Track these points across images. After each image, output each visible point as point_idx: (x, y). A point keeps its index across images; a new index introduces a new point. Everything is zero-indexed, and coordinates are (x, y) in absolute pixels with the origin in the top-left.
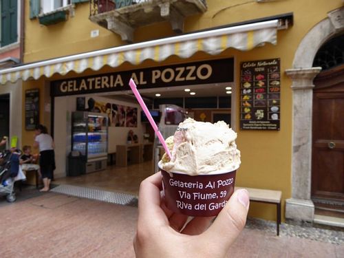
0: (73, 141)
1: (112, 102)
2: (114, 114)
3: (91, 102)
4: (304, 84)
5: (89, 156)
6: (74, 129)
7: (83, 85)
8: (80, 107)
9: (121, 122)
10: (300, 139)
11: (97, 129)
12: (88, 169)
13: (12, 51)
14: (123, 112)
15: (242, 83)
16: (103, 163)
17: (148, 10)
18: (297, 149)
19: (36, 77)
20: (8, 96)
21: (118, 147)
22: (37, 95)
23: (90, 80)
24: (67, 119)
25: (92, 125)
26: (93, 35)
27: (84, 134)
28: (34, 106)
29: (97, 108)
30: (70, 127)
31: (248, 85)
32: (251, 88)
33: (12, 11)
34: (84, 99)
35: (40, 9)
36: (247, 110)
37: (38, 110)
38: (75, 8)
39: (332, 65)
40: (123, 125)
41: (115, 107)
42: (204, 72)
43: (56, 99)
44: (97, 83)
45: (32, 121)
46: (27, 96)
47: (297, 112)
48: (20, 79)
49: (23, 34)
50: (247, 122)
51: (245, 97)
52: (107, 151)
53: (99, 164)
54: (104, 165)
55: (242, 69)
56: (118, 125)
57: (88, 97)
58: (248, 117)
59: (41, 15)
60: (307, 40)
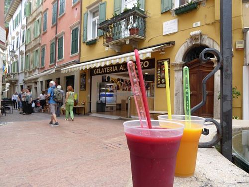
0: (100, 96)
1: (120, 78)
2: (121, 84)
3: (109, 78)
4: (178, 68)
5: (106, 103)
6: (100, 91)
7: (103, 71)
8: (103, 81)
9: (125, 88)
10: (177, 91)
11: (111, 91)
12: (106, 110)
13: (75, 56)
14: (127, 83)
15: (158, 69)
16: (114, 108)
17: (123, 41)
18: (176, 94)
19: (84, 69)
20: (74, 76)
21: (122, 101)
22: (85, 75)
23: (105, 68)
24: (97, 86)
25: (109, 89)
26: (106, 50)
27: (104, 93)
28: (84, 80)
29: (112, 81)
30: (99, 90)
31: (159, 70)
32: (160, 71)
33: (76, 39)
34: (106, 76)
35: (86, 38)
36: (159, 80)
37: (85, 81)
38: (100, 38)
39: (192, 60)
40: (126, 90)
41: (122, 80)
42: (146, 64)
43: (92, 77)
44: (108, 70)
45: (83, 87)
46: (81, 76)
47: (176, 79)
48: (79, 70)
49: (80, 49)
50: (159, 84)
51: (159, 74)
52: (116, 102)
53: (112, 108)
54: (114, 109)
55: (158, 63)
56: (123, 90)
57: (107, 75)
58: (159, 82)
59: (87, 42)
60: (180, 50)
